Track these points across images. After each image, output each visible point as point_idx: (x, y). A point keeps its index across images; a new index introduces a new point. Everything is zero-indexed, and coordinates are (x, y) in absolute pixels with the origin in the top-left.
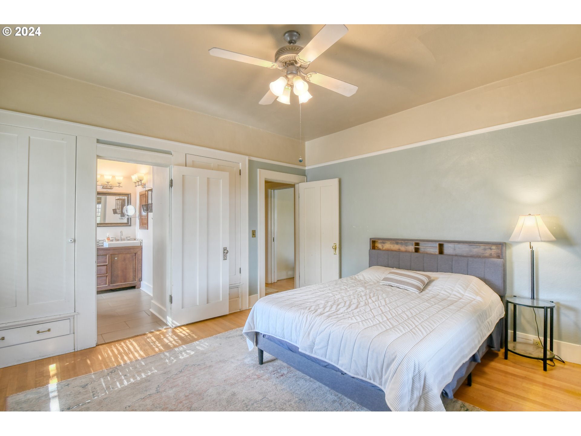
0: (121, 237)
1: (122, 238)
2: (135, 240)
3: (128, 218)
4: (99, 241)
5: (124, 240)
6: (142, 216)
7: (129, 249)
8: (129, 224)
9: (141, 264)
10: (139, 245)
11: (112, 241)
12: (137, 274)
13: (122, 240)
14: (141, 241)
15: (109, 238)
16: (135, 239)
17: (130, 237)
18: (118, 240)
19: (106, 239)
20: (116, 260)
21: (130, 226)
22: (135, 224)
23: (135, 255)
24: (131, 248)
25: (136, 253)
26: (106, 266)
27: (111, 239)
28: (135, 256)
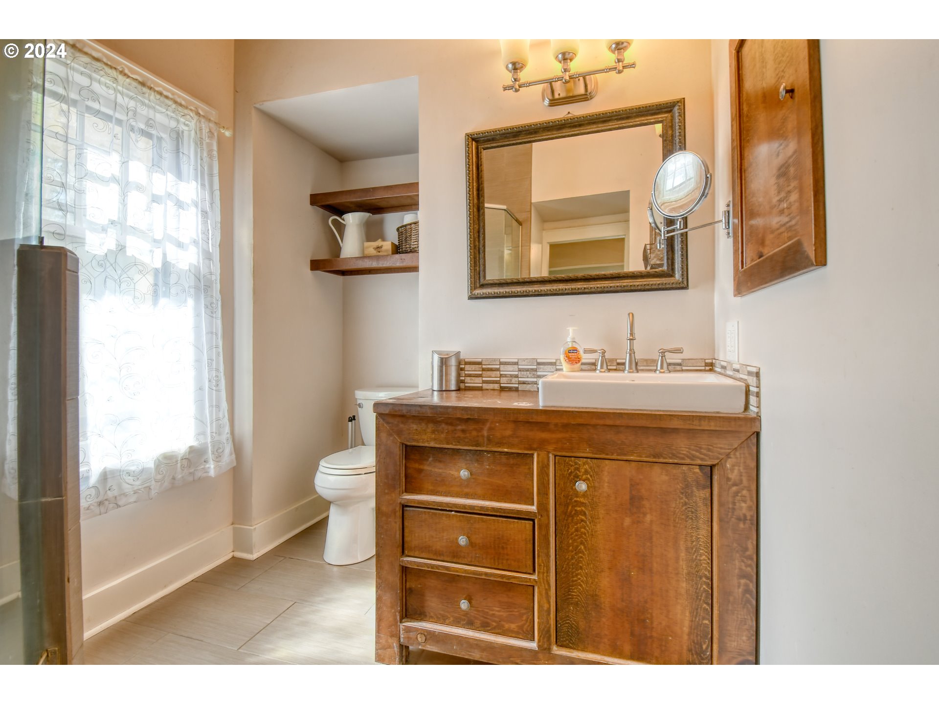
0: (632, 352)
1: (638, 356)
2: (710, 367)
3: (672, 238)
4: (539, 364)
5: (649, 365)
6: (753, 215)
7: (664, 431)
8: (678, 276)
9: (751, 551)
10: (735, 407)
11: (592, 366)
12: (720, 627)
13: (636, 366)
14: (752, 381)
15: (574, 350)
16: (712, 365)
17: (679, 351)
18: (620, 366)
19: (562, 357)
20: (585, 495)
21: (683, 286)
22: (710, 276)
23: (705, 481)
24: (675, 424)
25: (712, 467)
26: (529, 524)
27: (586, 358)
28: (704, 488)
